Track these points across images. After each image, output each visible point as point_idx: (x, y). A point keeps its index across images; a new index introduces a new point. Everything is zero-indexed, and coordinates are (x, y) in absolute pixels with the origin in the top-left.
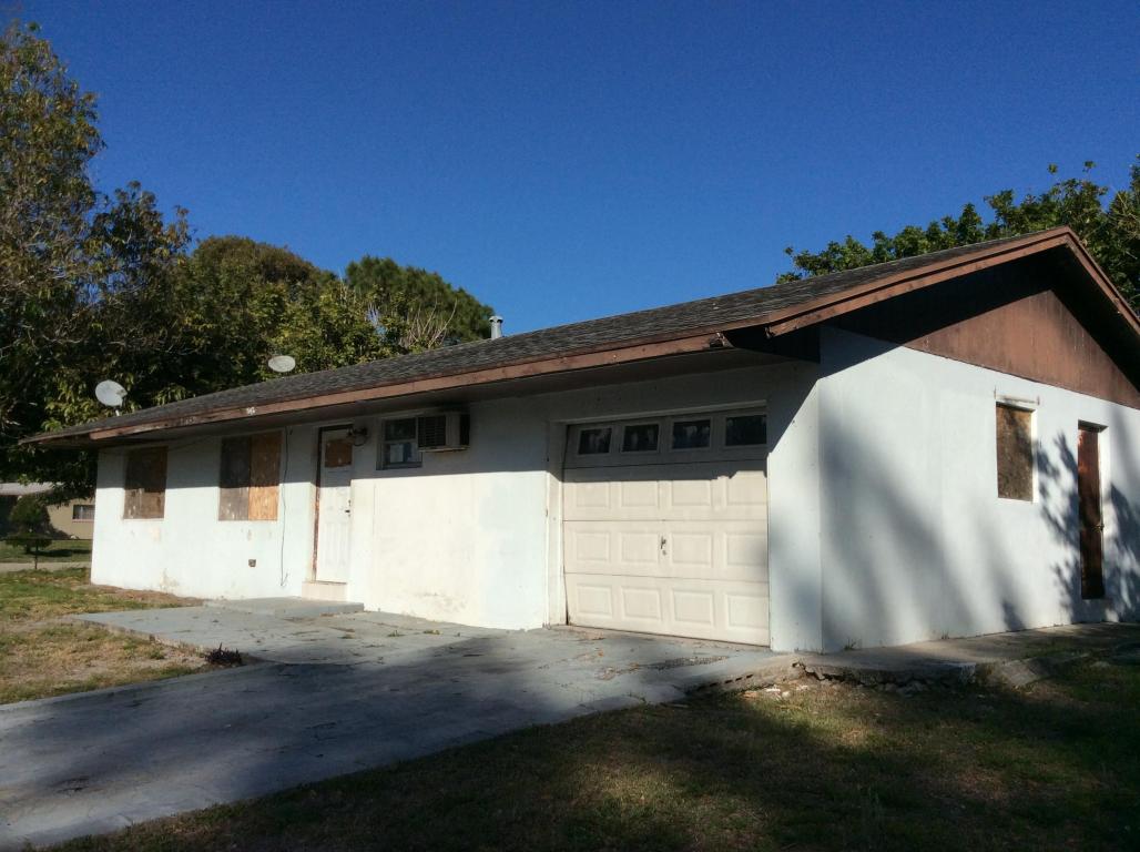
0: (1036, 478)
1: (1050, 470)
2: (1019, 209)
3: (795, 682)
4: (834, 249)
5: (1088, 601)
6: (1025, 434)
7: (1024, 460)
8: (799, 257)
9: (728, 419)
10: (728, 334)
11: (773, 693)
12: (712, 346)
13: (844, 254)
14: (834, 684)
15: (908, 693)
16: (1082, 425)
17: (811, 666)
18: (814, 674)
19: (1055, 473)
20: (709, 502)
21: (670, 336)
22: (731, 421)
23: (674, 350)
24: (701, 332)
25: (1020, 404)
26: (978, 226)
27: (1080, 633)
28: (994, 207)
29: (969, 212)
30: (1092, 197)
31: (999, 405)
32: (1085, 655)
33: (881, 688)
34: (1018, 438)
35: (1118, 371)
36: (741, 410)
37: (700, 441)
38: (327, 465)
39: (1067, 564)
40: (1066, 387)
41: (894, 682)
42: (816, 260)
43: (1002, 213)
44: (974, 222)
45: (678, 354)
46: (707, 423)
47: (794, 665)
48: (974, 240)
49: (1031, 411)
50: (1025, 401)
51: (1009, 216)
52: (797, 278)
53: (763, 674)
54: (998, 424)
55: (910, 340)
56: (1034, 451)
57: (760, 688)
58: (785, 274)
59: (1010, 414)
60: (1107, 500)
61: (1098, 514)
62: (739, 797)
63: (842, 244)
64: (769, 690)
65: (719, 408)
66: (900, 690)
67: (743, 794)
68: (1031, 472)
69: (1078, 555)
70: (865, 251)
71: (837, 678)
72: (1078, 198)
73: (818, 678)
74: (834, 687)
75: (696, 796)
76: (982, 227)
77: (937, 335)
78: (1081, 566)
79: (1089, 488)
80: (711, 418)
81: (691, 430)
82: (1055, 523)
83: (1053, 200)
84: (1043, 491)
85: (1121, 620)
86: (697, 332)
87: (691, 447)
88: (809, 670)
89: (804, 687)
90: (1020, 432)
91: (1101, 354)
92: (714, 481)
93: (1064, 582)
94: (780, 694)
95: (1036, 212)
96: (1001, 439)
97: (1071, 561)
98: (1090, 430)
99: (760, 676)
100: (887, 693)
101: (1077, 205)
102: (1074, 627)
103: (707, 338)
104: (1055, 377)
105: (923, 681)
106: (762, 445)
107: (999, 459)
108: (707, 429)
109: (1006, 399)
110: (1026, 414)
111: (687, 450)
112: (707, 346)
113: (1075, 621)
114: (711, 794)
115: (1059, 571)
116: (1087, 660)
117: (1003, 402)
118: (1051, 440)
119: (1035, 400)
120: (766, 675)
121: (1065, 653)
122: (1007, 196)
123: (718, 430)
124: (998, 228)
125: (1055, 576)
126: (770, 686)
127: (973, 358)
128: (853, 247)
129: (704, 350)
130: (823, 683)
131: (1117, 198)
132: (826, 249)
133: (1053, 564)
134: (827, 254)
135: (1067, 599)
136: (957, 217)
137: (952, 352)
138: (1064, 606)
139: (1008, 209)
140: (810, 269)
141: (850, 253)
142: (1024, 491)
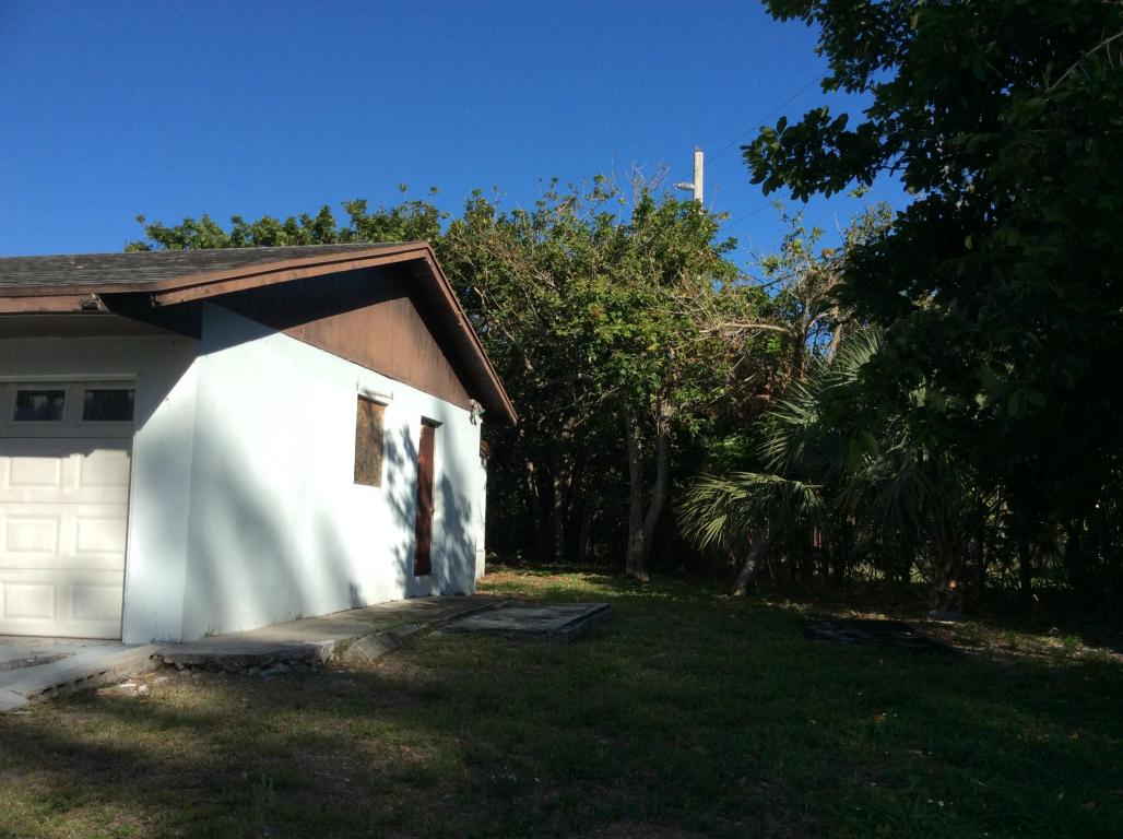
0: (386, 465)
1: (397, 458)
2: (371, 220)
3: (152, 674)
4: (189, 226)
5: (418, 578)
6: (379, 425)
7: (377, 450)
8: (152, 228)
9: (88, 391)
10: (105, 297)
11: (128, 688)
12: (84, 308)
13: (200, 232)
14: (195, 672)
15: (271, 675)
16: (425, 421)
17: (171, 656)
18: (173, 665)
19: (400, 462)
20: (57, 481)
21: (30, 292)
22: (91, 394)
23: (37, 309)
24: (72, 291)
25: (377, 398)
26: (332, 228)
27: (413, 606)
28: (349, 212)
29: (325, 213)
30: (433, 220)
31: (360, 397)
32: (424, 626)
33: (243, 672)
34: (373, 429)
35: (454, 376)
36: (105, 382)
37: (50, 413)
39: (404, 546)
40: (414, 385)
41: (258, 665)
42: (169, 233)
43: (355, 219)
44: (330, 224)
45: (40, 313)
46: (61, 394)
47: (151, 657)
48: (329, 240)
49: (385, 405)
50: (381, 395)
51: (362, 224)
52: (147, 249)
53: (117, 669)
54: (358, 415)
55: (288, 327)
56: (385, 440)
57: (114, 684)
58: (135, 242)
59: (369, 405)
60: (438, 488)
61: (430, 499)
62: (116, 804)
63: (198, 222)
64: (123, 686)
65: (76, 378)
66: (263, 673)
67: (119, 799)
68: (381, 460)
69: (413, 536)
70: (221, 233)
71: (197, 666)
72: (422, 218)
73: (177, 669)
74: (195, 676)
75: (63, 811)
76: (336, 230)
77: (312, 325)
78: (415, 547)
79: (425, 477)
80: (65, 388)
81: (39, 401)
82: (398, 507)
83: (400, 216)
84: (391, 478)
85: (442, 594)
86: (66, 290)
87: (39, 419)
88: (167, 661)
89: (161, 679)
90: (375, 423)
91: (443, 359)
92: (65, 460)
93: (400, 562)
94: (137, 688)
95: (386, 225)
96: (359, 429)
97: (408, 541)
98: (429, 425)
99: (114, 671)
100: (251, 677)
101: (422, 225)
102: (408, 601)
103: (78, 299)
104: (407, 376)
105: (286, 662)
106: (129, 422)
107: (357, 448)
108: (61, 400)
109: (367, 392)
110: (381, 407)
111: (35, 422)
112: (79, 308)
113: (408, 596)
114: (80, 805)
115: (397, 552)
116: (427, 631)
117: (364, 394)
118: (398, 433)
119: (390, 395)
120: (121, 670)
121: (408, 626)
122: (362, 205)
123: (74, 404)
124: (351, 233)
125: (394, 558)
126: (124, 681)
127: (341, 351)
128: (209, 227)
129: (75, 312)
130: (182, 673)
131: (454, 225)
132: (181, 224)
133: (393, 547)
134: (181, 229)
135: (402, 577)
136: (314, 217)
137: (324, 343)
138: (400, 583)
139: (362, 217)
140: (162, 242)
141: (206, 232)
142: (374, 477)
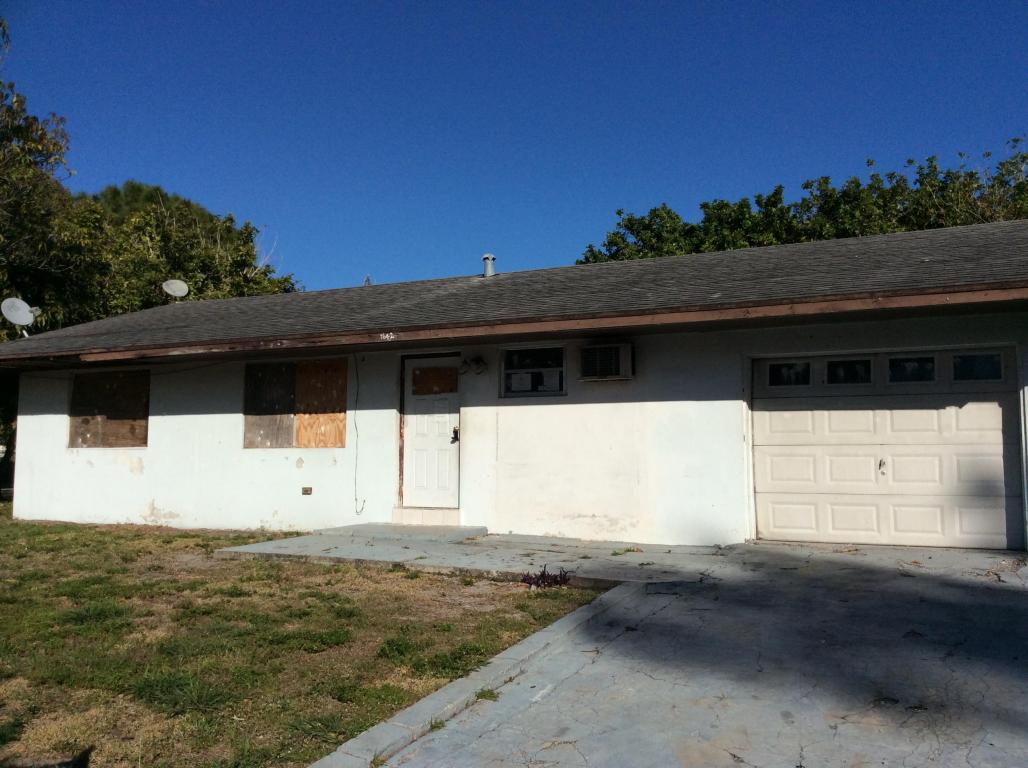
9: (955, 357)
20: (936, 428)
22: (958, 359)
38: (415, 393)
46: (931, 360)
80: (934, 356)
81: (910, 366)
87: (912, 381)
92: (942, 411)
108: (931, 365)
111: (910, 383)
